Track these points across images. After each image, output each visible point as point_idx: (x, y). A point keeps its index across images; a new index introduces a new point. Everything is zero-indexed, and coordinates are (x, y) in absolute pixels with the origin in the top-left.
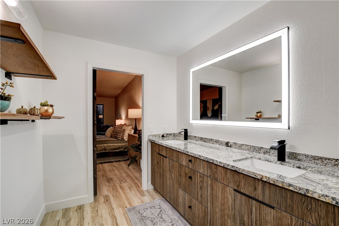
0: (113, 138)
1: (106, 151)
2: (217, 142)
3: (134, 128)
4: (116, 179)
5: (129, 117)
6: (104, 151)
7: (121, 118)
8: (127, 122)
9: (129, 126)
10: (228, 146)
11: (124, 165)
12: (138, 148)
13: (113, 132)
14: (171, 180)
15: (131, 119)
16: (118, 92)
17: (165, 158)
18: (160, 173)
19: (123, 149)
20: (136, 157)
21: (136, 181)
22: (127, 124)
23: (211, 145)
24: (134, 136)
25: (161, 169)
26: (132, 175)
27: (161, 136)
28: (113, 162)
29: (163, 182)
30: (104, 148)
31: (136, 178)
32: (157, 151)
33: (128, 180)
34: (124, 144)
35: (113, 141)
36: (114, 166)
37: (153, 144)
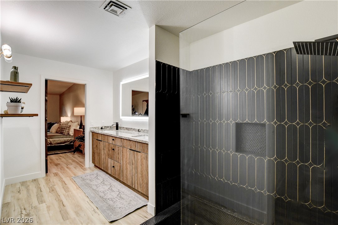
0: (59, 133)
1: (51, 145)
2: (134, 129)
3: (80, 124)
4: (63, 164)
5: (75, 114)
6: (50, 145)
7: (67, 116)
8: (73, 120)
9: (75, 122)
10: (139, 132)
11: (69, 155)
12: (82, 139)
13: (59, 128)
14: (104, 155)
15: (77, 116)
16: (64, 90)
17: (100, 142)
18: (98, 152)
19: (69, 143)
20: (80, 146)
21: (81, 163)
22: (73, 122)
23: (131, 132)
24: (79, 130)
25: (99, 150)
26: (77, 160)
27: (100, 128)
28: (59, 154)
29: (100, 158)
30: (50, 142)
31: (81, 162)
32: (96, 138)
33: (74, 163)
34: (70, 138)
35: (59, 136)
36: (61, 156)
37: (93, 133)
